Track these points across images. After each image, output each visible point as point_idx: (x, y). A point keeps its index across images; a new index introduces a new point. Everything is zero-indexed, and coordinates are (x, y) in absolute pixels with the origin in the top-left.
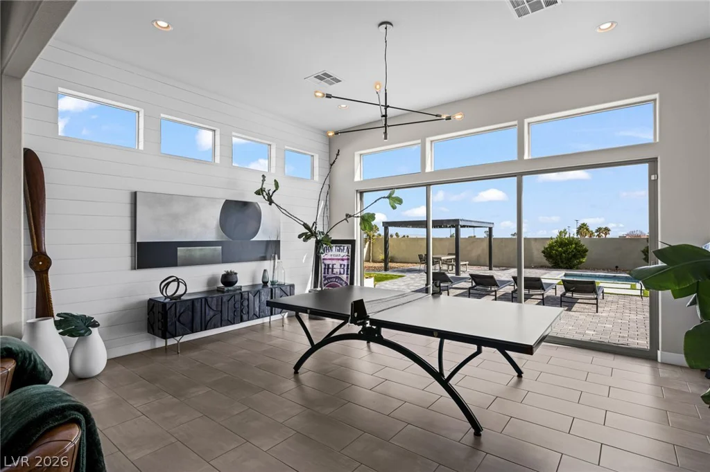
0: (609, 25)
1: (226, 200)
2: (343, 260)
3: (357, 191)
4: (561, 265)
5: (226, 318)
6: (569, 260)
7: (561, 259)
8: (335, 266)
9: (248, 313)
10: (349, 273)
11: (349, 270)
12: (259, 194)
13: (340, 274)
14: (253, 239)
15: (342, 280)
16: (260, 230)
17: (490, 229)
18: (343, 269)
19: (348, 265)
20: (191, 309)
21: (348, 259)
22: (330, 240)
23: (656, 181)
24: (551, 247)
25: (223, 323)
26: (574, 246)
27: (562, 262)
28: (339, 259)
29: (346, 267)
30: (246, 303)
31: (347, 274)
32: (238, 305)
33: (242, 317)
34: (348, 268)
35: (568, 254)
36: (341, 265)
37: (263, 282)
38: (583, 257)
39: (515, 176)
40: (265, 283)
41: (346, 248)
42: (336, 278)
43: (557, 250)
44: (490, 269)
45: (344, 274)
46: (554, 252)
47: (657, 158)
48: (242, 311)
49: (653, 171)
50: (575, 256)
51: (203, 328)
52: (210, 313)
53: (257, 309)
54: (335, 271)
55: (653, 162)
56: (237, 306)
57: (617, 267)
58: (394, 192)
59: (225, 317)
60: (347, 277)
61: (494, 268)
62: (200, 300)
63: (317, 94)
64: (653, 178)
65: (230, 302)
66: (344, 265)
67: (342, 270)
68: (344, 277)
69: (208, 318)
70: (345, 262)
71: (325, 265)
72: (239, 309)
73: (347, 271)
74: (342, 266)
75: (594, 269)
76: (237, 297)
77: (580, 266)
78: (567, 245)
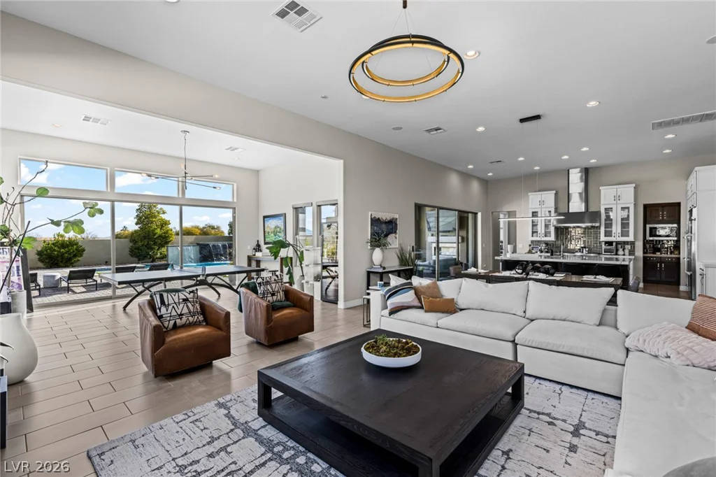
6: (70, 259)
15: (13, 282)
21: (17, 261)
23: (235, 216)
26: (75, 247)
27: (62, 262)
28: (3, 262)
29: (16, 269)
34: (18, 270)
35: (69, 254)
38: (81, 256)
45: (14, 275)
47: (237, 208)
49: (234, 213)
50: (75, 256)
55: (234, 209)
58: (97, 204)
68: (14, 279)
73: (18, 273)
75: (90, 265)
77: (75, 264)
78: (67, 246)
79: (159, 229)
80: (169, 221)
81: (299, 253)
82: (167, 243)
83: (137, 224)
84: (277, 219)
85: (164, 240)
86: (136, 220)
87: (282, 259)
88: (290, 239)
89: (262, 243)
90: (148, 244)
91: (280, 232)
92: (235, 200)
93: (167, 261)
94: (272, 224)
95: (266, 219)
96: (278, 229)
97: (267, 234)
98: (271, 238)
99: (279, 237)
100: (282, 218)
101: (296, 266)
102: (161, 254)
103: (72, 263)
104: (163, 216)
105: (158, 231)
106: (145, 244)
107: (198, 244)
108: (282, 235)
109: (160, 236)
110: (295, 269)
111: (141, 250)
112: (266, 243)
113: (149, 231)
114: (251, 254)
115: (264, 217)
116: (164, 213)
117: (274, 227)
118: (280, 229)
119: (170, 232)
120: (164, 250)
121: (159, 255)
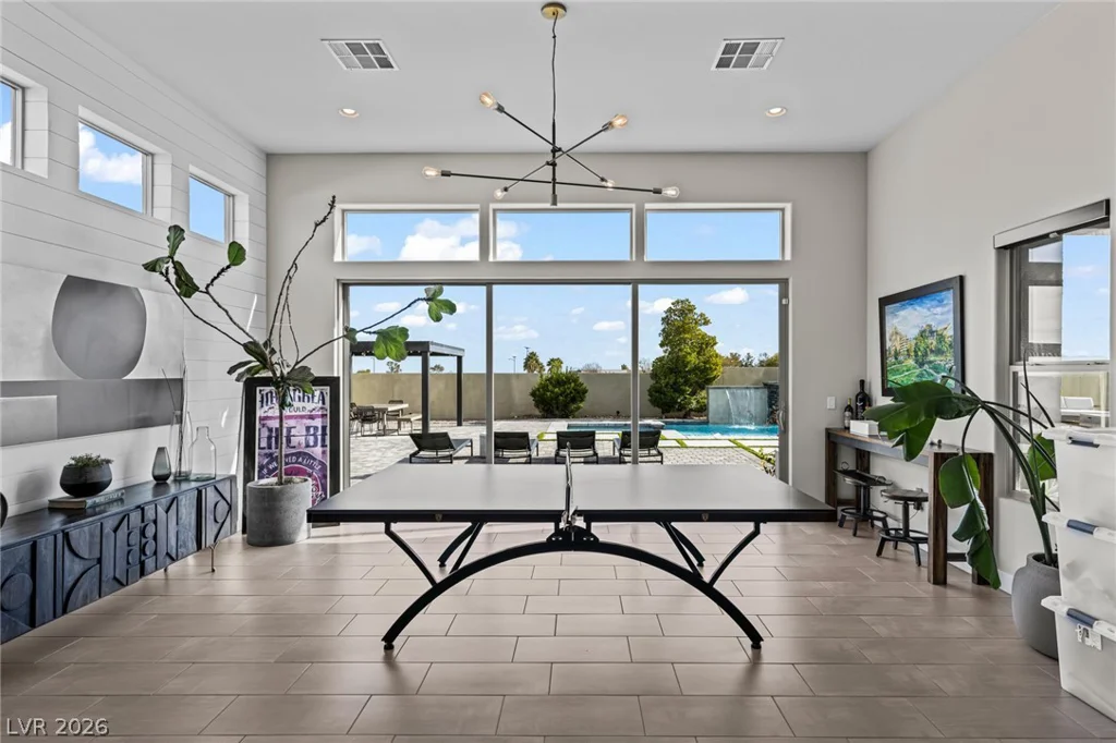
0: (779, 110)
1: (69, 276)
2: (312, 417)
3: (338, 280)
4: (557, 412)
5: (111, 575)
6: (566, 406)
7: (557, 403)
8: (293, 432)
9: (155, 553)
10: (328, 442)
11: (328, 438)
12: (154, 270)
13: (308, 446)
14: (131, 376)
15: (314, 459)
16: (143, 354)
17: (460, 359)
18: (314, 435)
19: (324, 428)
20: (27, 566)
21: (323, 416)
22: (311, 378)
23: (787, 306)
24: (544, 386)
25: (104, 588)
26: (573, 385)
27: (557, 408)
28: (302, 417)
29: (320, 432)
30: (150, 531)
31: (323, 446)
32: (135, 538)
33: (142, 564)
34: (324, 434)
35: (566, 396)
36: (308, 428)
37: (155, 478)
38: (582, 400)
39: (629, 284)
40: (161, 480)
41: (317, 393)
42: (298, 454)
43: (552, 392)
44: (460, 424)
45: (315, 445)
46: (549, 394)
47: (787, 279)
48: (143, 551)
49: (784, 294)
50: (574, 400)
51: (59, 610)
52: (73, 567)
53: (173, 542)
54: (294, 441)
55: (783, 284)
56: (132, 542)
57: (618, 412)
58: (441, 291)
59: (108, 572)
60: (324, 452)
61: (464, 423)
62: (51, 538)
63: (488, 101)
64: (784, 302)
65: (119, 532)
66: (316, 428)
67: (312, 438)
68: (317, 451)
69: (69, 581)
70: (318, 423)
71: (270, 430)
72: (136, 549)
73: (323, 440)
74: (312, 431)
75: (594, 416)
76: (135, 517)
77: (576, 413)
78: (564, 383)
79: (694, 355)
80: (714, 338)
81: (1025, 447)
82: (709, 381)
83: (662, 345)
84: (928, 302)
85: (703, 377)
86: (661, 339)
87: (940, 459)
88: (982, 382)
89: (876, 389)
90: (675, 383)
91: (939, 352)
92: (788, 257)
93: (707, 415)
94: (907, 323)
95: (888, 308)
96: (932, 342)
97: (891, 360)
98: (907, 374)
99: (937, 369)
100: (949, 298)
101: (1010, 492)
102: (698, 402)
103: (572, 411)
104: (703, 329)
105: (693, 359)
106: (671, 382)
107: (766, 385)
108: (948, 361)
109: (696, 368)
110: (1004, 505)
111: (665, 394)
112: (886, 392)
113: (678, 357)
114: (836, 425)
115: (885, 302)
116: (707, 322)
117: (915, 332)
118: (941, 338)
119: (714, 360)
120: (703, 393)
121: (694, 405)
